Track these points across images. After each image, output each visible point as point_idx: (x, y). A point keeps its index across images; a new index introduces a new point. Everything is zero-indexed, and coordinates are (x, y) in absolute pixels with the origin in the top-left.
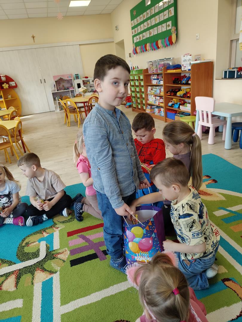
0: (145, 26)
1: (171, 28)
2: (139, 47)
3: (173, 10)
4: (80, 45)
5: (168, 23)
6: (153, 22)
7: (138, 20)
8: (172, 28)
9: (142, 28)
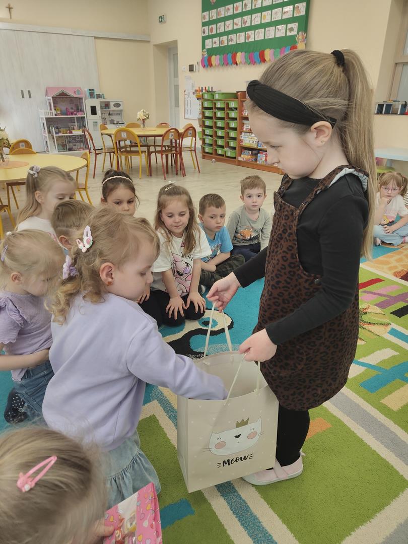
0: (237, 24)
1: (296, 33)
2: (218, 56)
3: (305, 8)
4: (95, 38)
5: (289, 26)
6: (256, 20)
7: (220, 12)
8: (298, 33)
9: (228, 27)
